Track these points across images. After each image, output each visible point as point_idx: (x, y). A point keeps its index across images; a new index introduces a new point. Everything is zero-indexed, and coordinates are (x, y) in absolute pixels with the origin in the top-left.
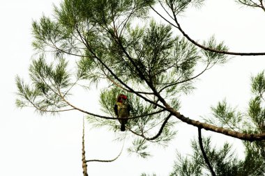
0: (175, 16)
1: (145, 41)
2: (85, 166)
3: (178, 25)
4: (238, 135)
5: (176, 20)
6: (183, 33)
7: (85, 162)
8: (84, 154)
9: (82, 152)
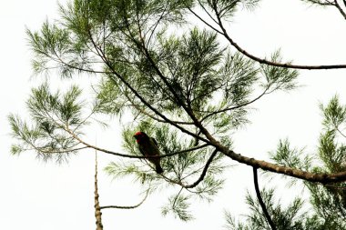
0: (219, 19)
1: (182, 54)
2: (99, 215)
3: (224, 30)
4: (307, 176)
5: (220, 24)
6: (230, 40)
7: (99, 209)
8: (97, 198)
9: (94, 195)
